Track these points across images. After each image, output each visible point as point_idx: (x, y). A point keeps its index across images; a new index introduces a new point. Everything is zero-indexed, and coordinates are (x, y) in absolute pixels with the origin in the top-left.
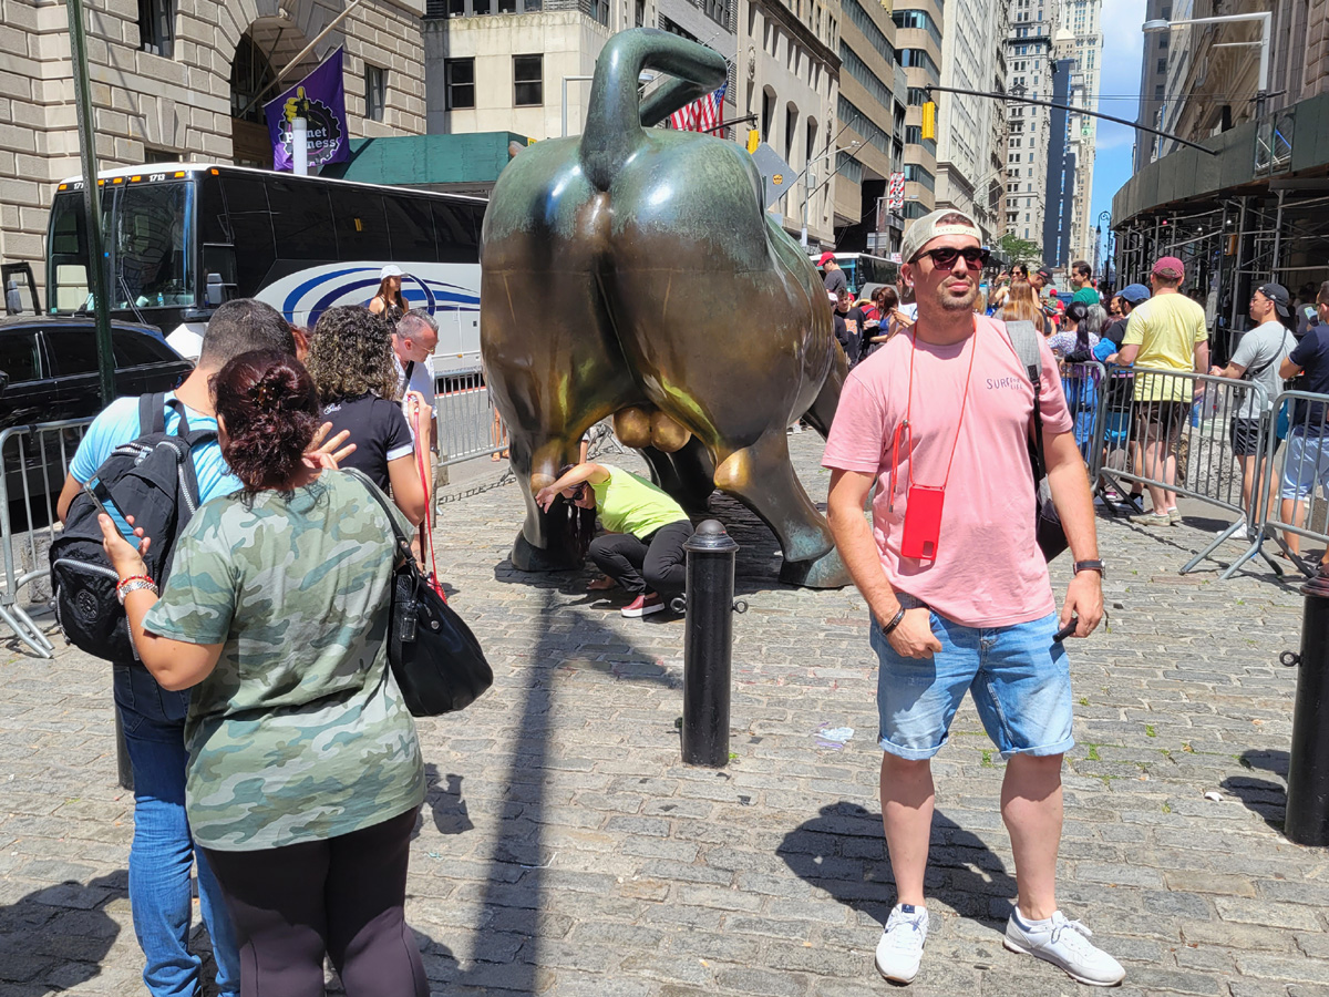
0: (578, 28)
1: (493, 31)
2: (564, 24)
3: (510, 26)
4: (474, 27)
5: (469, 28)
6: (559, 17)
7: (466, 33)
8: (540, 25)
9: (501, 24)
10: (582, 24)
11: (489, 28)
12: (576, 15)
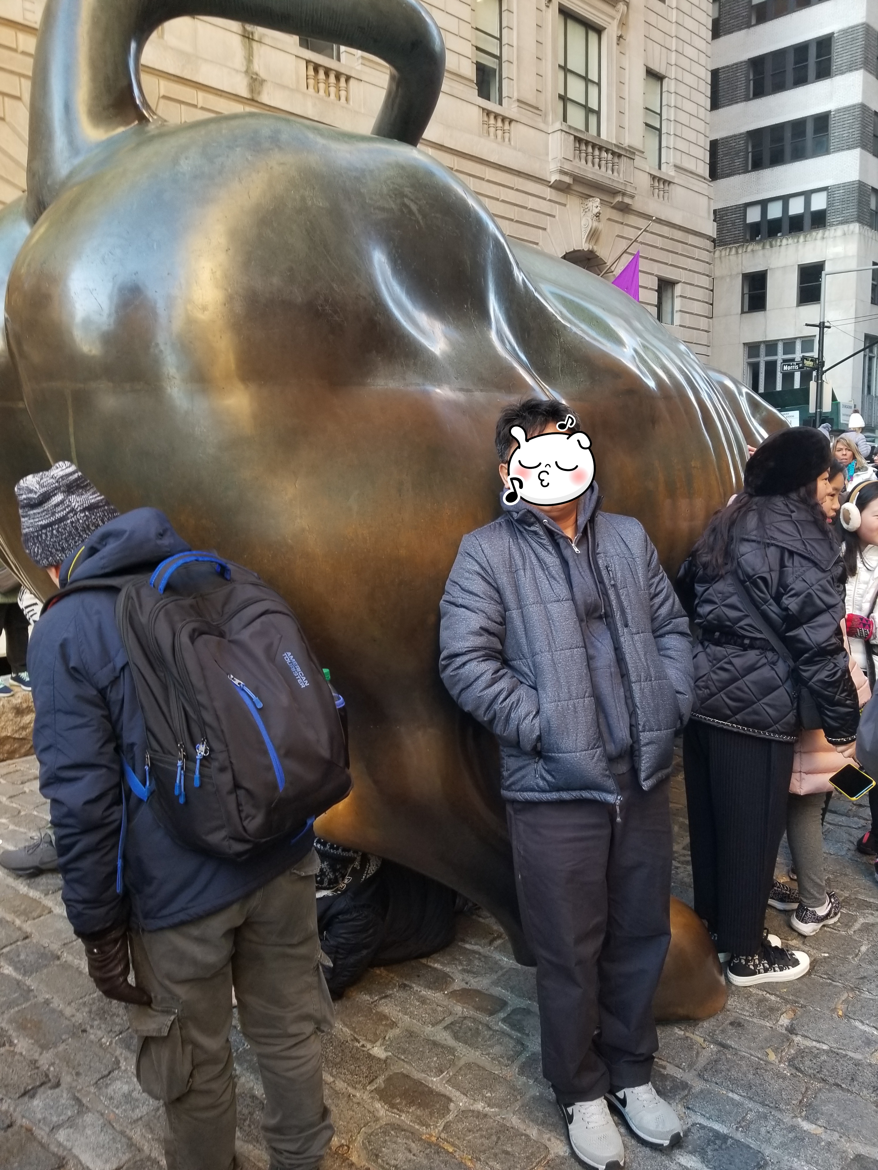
0: (856, 237)
1: (783, 248)
2: (845, 234)
3: (798, 242)
4: (768, 246)
5: (763, 248)
6: (840, 230)
7: (761, 253)
8: (823, 238)
9: (790, 241)
10: (860, 233)
11: (780, 246)
12: (855, 227)
